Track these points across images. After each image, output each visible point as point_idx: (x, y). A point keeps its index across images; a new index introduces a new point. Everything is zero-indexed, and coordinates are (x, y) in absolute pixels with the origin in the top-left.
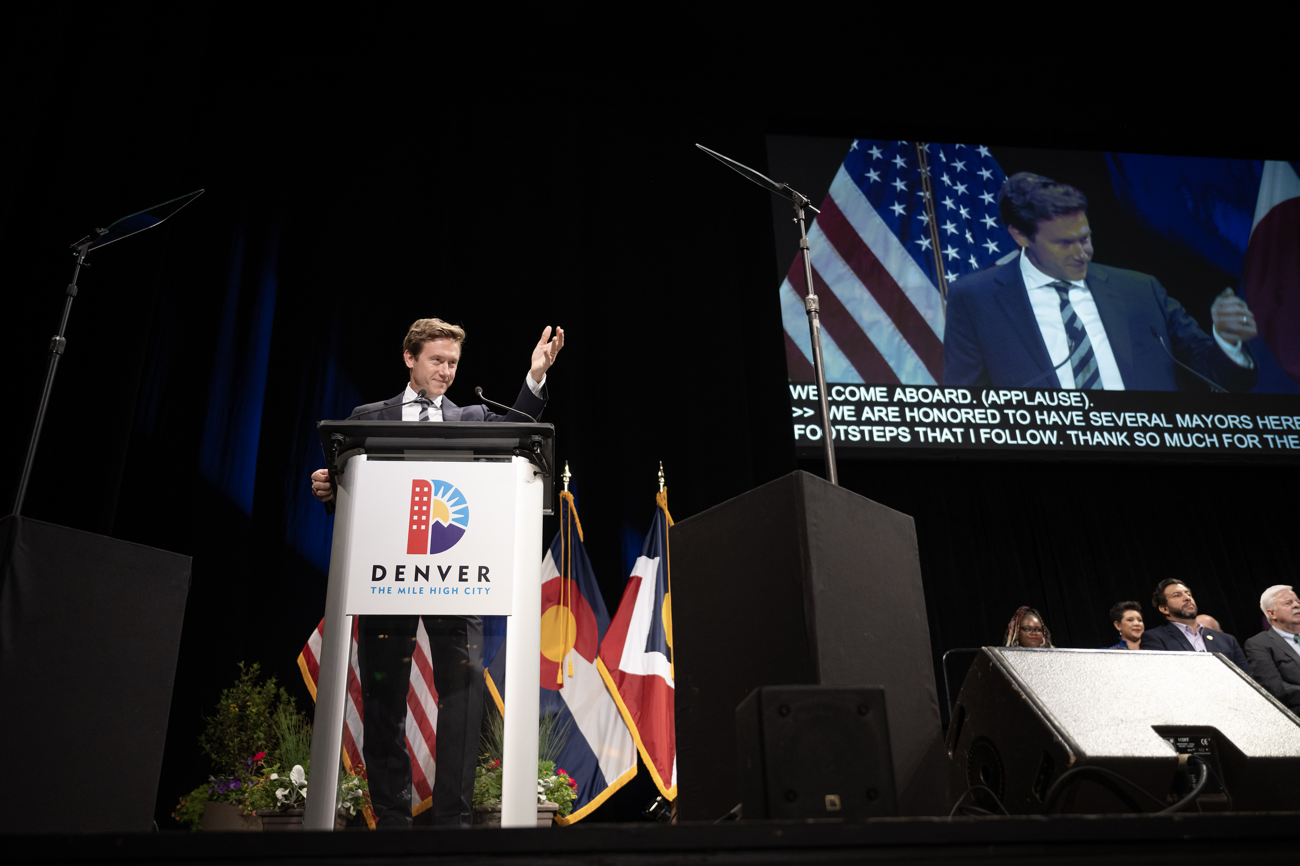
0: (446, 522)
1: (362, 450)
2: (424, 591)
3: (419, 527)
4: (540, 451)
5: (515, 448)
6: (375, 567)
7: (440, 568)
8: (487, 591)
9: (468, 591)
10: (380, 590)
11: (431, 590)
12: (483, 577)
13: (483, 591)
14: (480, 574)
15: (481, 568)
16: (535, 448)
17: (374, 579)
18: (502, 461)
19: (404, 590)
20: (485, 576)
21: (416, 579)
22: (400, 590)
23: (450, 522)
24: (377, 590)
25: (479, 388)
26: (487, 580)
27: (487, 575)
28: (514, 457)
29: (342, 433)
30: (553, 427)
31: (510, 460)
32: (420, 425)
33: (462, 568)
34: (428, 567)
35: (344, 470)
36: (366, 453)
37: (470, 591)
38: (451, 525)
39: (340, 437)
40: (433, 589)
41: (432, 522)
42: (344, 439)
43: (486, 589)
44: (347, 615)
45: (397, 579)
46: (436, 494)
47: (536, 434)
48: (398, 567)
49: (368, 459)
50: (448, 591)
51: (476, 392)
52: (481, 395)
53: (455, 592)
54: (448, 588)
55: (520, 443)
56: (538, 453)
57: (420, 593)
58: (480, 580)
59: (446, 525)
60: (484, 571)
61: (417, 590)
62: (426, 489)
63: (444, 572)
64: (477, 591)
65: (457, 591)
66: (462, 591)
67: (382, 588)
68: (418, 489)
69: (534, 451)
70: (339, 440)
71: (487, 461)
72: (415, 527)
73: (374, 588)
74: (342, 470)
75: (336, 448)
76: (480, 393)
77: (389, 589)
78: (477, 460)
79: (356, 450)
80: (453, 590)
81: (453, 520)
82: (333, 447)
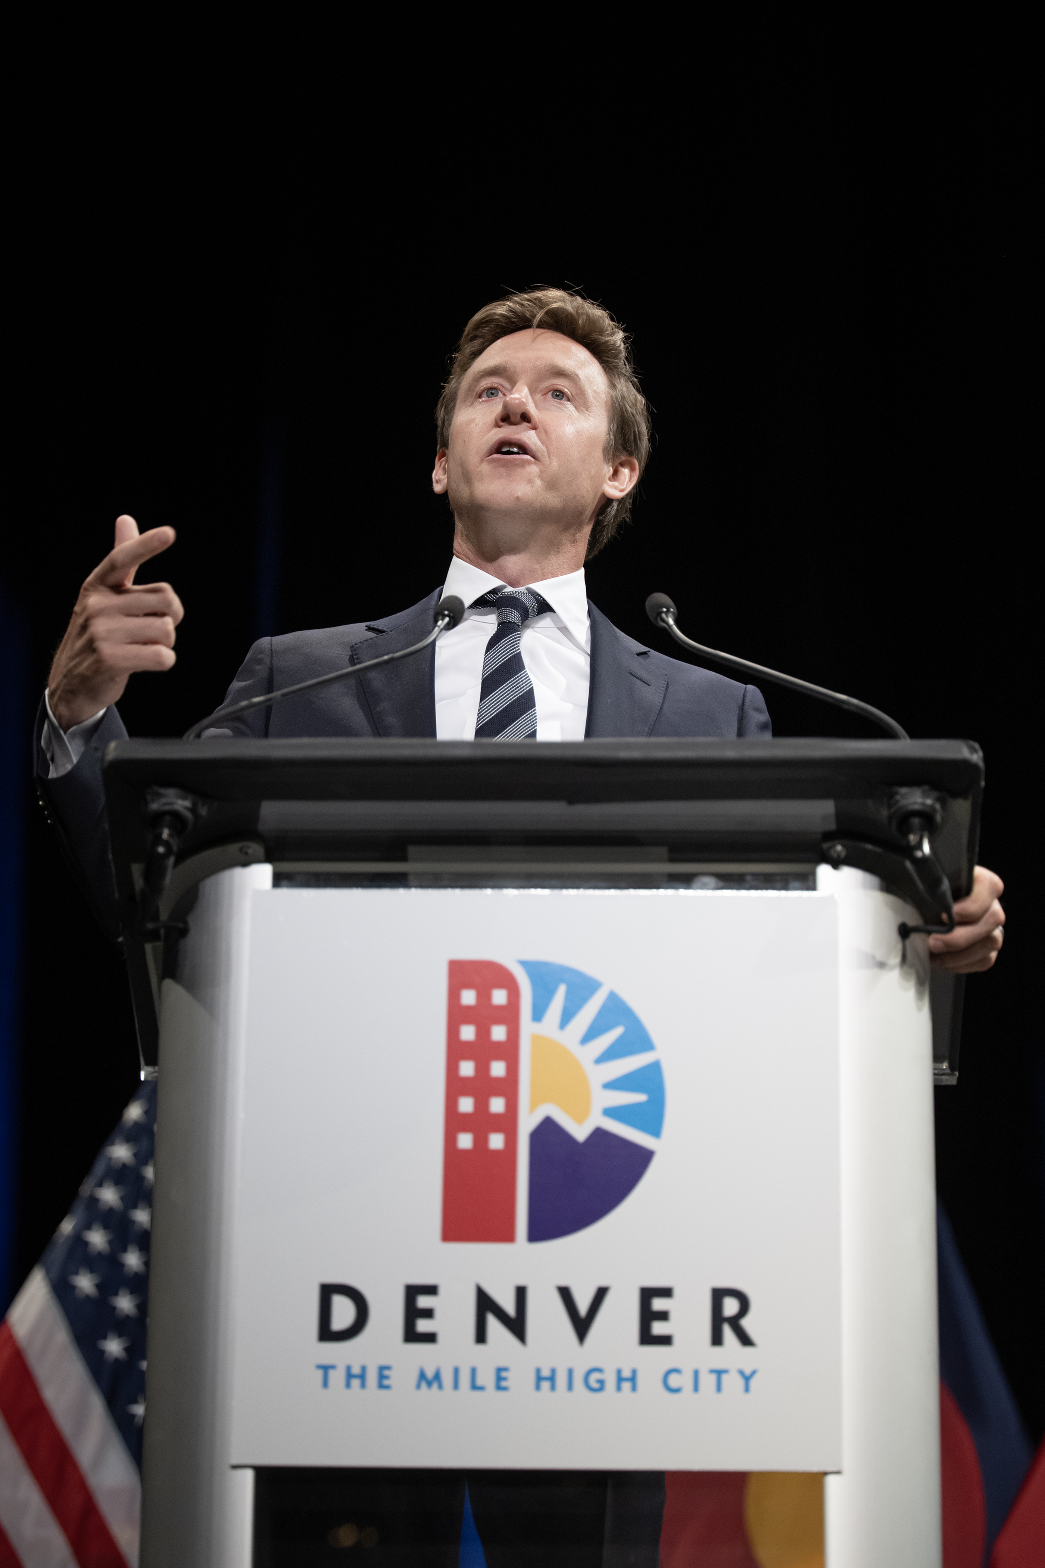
0: (580, 1119)
1: (256, 848)
2: (512, 1379)
3: (481, 1141)
4: (932, 848)
5: (829, 836)
6: (328, 1291)
7: (565, 1294)
8: (747, 1379)
9: (674, 1381)
10: (350, 1376)
11: (539, 1379)
12: (728, 1332)
13: (733, 1382)
14: (718, 1319)
15: (718, 1295)
16: (912, 838)
17: (326, 1334)
18: (778, 885)
19: (437, 1376)
20: (735, 1322)
21: (481, 1337)
22: (422, 1376)
23: (596, 1120)
24: (337, 1377)
25: (661, 598)
26: (745, 1340)
27: (746, 1323)
28: (824, 871)
29: (186, 788)
30: (977, 757)
31: (808, 882)
32: (480, 753)
33: (648, 1294)
34: (521, 1293)
35: (186, 923)
36: (267, 860)
37: (683, 1381)
38: (599, 1134)
39: (182, 804)
40: (546, 1373)
41: (527, 1123)
42: (193, 810)
43: (741, 1372)
44: (235, 1467)
45: (412, 1336)
46: (538, 1015)
47: (913, 782)
48: (413, 1292)
49: (279, 880)
50: (601, 1382)
51: (651, 615)
52: (675, 629)
53: (626, 1386)
54: (599, 1370)
55: (839, 816)
56: (925, 859)
57: (499, 1388)
58: (717, 1339)
59: (580, 1132)
60: (731, 1307)
61: (486, 1378)
62: (499, 997)
63: (583, 1308)
64: (708, 1381)
65: (633, 1379)
66: (650, 1380)
67: (356, 1370)
68: (468, 997)
69: (909, 851)
70: (176, 816)
71: (721, 884)
72: (465, 1141)
73: (326, 1369)
74: (181, 925)
75: (167, 844)
76: (671, 621)
77: (383, 1373)
78: (685, 880)
79: (233, 848)
80: (620, 1379)
81: (609, 1112)
82: (158, 840)
